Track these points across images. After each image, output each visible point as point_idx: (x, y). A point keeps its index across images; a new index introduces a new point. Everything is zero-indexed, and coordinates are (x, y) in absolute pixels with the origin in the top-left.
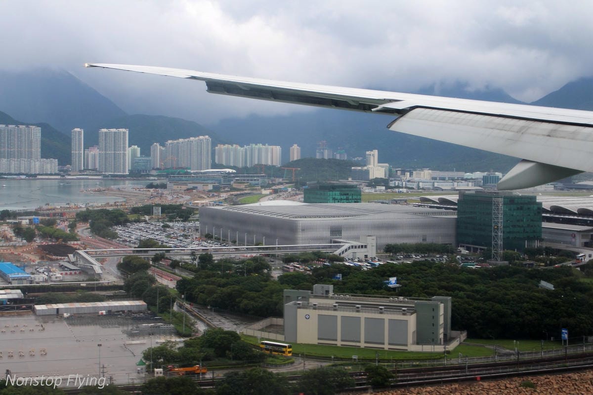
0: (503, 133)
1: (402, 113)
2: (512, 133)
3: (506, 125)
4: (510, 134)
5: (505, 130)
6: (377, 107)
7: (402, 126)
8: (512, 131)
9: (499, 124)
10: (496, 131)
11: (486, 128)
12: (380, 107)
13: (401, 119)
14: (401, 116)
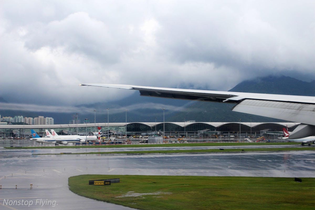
0: (290, 110)
1: (238, 102)
2: (295, 110)
3: (292, 106)
4: (294, 111)
5: (291, 109)
6: (226, 99)
7: (238, 109)
8: (295, 109)
9: (288, 106)
10: (287, 110)
11: (282, 108)
12: (227, 99)
13: (238, 105)
14: (238, 104)
